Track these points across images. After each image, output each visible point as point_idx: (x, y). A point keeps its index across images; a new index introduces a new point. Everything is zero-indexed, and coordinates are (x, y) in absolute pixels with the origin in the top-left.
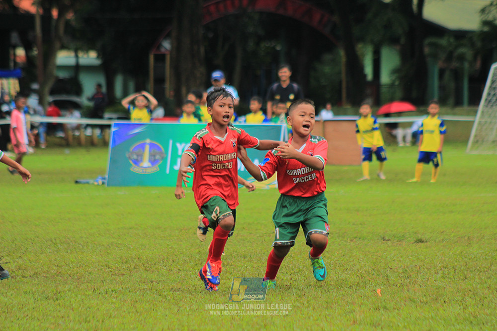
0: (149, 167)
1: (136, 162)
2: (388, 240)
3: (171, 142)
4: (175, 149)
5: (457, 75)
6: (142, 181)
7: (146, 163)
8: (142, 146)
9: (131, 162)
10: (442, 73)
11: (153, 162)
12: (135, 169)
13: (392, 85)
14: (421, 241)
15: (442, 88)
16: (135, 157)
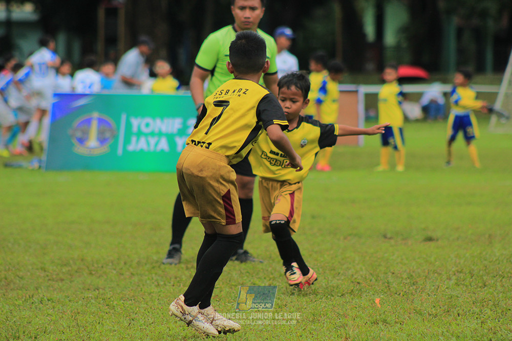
0: (96, 148)
1: (81, 141)
2: (391, 238)
3: (123, 117)
4: (129, 125)
5: (479, 35)
6: (87, 164)
7: (93, 142)
8: (88, 121)
9: (74, 142)
10: (460, 32)
11: (102, 141)
12: (79, 150)
13: (398, 47)
14: (430, 239)
15: (461, 51)
16: (79, 134)
